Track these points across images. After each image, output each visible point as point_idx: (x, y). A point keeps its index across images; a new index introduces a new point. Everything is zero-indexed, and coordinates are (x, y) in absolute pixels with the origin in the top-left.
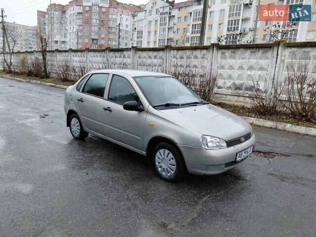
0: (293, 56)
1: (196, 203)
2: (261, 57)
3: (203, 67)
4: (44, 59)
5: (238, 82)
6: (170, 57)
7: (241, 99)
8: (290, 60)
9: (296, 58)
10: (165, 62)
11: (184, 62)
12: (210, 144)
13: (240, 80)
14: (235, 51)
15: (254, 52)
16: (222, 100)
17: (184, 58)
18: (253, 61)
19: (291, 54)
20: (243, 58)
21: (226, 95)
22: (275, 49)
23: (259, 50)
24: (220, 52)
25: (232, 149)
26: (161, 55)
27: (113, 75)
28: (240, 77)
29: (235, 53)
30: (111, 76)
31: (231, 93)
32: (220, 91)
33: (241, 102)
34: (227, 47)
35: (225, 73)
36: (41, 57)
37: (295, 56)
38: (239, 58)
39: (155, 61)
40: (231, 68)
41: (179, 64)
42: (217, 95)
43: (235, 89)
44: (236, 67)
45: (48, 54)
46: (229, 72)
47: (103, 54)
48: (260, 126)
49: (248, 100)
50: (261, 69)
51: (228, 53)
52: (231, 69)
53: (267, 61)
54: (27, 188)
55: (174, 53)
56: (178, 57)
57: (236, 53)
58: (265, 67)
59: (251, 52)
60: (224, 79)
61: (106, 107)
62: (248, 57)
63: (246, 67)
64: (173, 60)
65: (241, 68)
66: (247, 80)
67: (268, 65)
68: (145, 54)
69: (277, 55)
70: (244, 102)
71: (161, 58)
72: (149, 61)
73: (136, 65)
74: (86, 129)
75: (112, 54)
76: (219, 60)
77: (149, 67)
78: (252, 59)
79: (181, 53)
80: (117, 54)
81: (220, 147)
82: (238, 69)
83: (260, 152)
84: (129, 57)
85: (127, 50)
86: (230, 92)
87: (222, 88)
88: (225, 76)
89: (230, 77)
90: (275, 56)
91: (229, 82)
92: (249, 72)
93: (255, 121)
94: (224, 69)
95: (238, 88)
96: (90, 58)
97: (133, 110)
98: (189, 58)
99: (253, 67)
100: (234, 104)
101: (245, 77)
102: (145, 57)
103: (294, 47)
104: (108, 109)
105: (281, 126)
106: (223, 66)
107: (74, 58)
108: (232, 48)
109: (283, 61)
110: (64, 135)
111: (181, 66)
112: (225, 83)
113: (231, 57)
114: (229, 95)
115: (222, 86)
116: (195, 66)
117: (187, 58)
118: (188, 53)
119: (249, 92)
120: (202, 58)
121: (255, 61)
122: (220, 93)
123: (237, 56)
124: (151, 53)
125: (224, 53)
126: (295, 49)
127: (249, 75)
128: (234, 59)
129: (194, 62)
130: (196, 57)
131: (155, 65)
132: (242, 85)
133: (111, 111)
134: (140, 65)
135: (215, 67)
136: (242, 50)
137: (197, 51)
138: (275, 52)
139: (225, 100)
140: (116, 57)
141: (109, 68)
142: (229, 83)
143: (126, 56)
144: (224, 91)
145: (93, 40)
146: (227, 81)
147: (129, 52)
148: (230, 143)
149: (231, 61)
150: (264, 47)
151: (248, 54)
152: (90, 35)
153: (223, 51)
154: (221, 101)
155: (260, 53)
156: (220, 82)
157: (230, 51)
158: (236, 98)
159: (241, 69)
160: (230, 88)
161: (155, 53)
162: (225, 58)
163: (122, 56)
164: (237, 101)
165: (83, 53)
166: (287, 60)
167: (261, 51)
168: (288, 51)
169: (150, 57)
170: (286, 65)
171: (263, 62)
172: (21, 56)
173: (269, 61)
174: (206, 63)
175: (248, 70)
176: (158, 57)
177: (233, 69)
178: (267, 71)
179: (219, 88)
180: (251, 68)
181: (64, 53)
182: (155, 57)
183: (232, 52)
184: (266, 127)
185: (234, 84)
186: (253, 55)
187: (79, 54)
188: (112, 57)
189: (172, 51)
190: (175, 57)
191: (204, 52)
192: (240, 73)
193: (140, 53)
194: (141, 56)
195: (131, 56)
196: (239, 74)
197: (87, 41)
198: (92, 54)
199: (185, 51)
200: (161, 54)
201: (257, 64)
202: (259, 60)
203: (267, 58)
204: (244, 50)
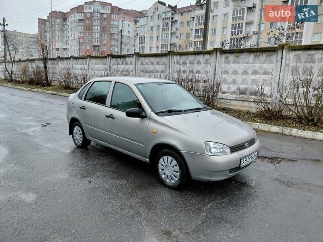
0: (298, 59)
1: (201, 209)
2: (265, 60)
3: (206, 72)
4: (46, 67)
5: (242, 87)
6: (173, 62)
7: (246, 104)
8: (295, 64)
9: (300, 62)
10: (168, 68)
11: (187, 68)
12: (213, 150)
13: (244, 85)
14: (239, 55)
15: (258, 56)
16: (226, 105)
17: (187, 64)
18: (257, 65)
19: (296, 57)
20: (247, 63)
21: (231, 100)
22: (280, 53)
23: (263, 54)
24: (224, 56)
25: (236, 155)
26: (164, 61)
27: (115, 82)
29: (238, 57)
30: (113, 83)
31: (236, 98)
32: (224, 96)
33: (246, 107)
34: (230, 52)
35: (229, 77)
36: (42, 65)
37: (300, 59)
38: (243, 63)
39: (158, 67)
40: (235, 72)
41: (182, 69)
42: (221, 101)
43: (240, 94)
44: (240, 71)
45: (49, 62)
46: (233, 76)
47: (105, 60)
48: (265, 131)
49: (253, 105)
50: (266, 73)
51: (231, 57)
52: (235, 74)
53: (271, 64)
54: (30, 197)
55: (176, 59)
56: (181, 62)
57: (240, 57)
58: (270, 71)
59: (255, 56)
60: (228, 84)
61: (108, 115)
62: (252, 61)
63: (250, 71)
64: (176, 65)
65: (245, 72)
66: (251, 84)
67: (273, 70)
68: (147, 60)
69: (282, 58)
70: (249, 107)
71: (164, 64)
72: (152, 67)
73: (139, 71)
74: (89, 137)
75: (114, 60)
76: (223, 65)
77: (152, 73)
78: (256, 63)
79: (183, 58)
80: (120, 61)
81: (224, 153)
82: (242, 73)
83: (266, 158)
84: (131, 63)
85: (129, 56)
86: (234, 96)
87: (226, 93)
88: (229, 80)
89: (234, 82)
90: (279, 59)
91: (233, 86)
92: (253, 77)
93: (260, 127)
94: (228, 73)
95: (243, 93)
96: (92, 65)
97: (136, 117)
98: (192, 64)
99: (257, 71)
100: (238, 110)
102: (147, 64)
103: (299, 50)
104: (111, 117)
105: (287, 131)
106: (227, 71)
107: (75, 66)
108: (235, 52)
109: (287, 65)
110: (67, 144)
111: (184, 71)
112: (229, 88)
113: (234, 62)
114: (234, 100)
115: (227, 91)
116: (198, 72)
117: (190, 63)
118: (191, 58)
119: (254, 97)
120: (205, 63)
121: (260, 65)
122: (225, 98)
123: (241, 61)
124: (153, 59)
125: (227, 58)
126: (299, 52)
127: (254, 79)
128: (238, 63)
129: (197, 67)
130: (199, 62)
131: (158, 72)
132: (246, 89)
133: (113, 118)
134: (143, 71)
135: (218, 72)
136: (245, 54)
137: (200, 56)
138: (280, 56)
139: (228, 105)
140: (118, 64)
141: (111, 76)
142: (233, 88)
143: (128, 63)
144: (228, 96)
145: (95, 46)
146: (231, 86)
147: (132, 59)
148: (234, 149)
149: (234, 66)
150: (268, 51)
151: (251, 58)
152: (92, 41)
153: (226, 55)
154: (226, 107)
155: (264, 57)
156: (224, 87)
157: (234, 55)
158: (241, 103)
159: (246, 74)
160: (234, 92)
161: (158, 59)
162: (229, 63)
163: (124, 62)
164: (241, 106)
165: (85, 60)
166: (292, 64)
167: (265, 55)
168: (292, 55)
169: (152, 63)
170: (290, 69)
171: (267, 66)
172: (23, 64)
173: (274, 65)
174: (210, 68)
175: (252, 74)
176: (160, 63)
177: (237, 73)
178: (272, 75)
179: (224, 93)
180: (255, 72)
181: (65, 61)
182: (158, 63)
183: (235, 56)
184: (272, 132)
185: (239, 89)
186: (257, 59)
187: (81, 61)
188: (114, 64)
189: (175, 57)
190: (178, 63)
191: (208, 57)
192: (244, 77)
193: (142, 59)
194: (144, 62)
195: (133, 62)
196: (243, 79)
197: (88, 47)
198: (94, 61)
199: (188, 56)
200: (163, 59)
201: (261, 68)
202: (263, 64)
203: (271, 62)
204: (248, 54)
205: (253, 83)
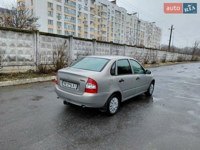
0: (44, 40)
2: (26, 38)
5: (12, 56)
7: (16, 68)
9: (45, 41)
13: (13, 54)
14: (5, 32)
15: (21, 35)
18: (21, 41)
19: (43, 38)
20: (13, 38)
22: (35, 34)
23: (24, 34)
28: (13, 52)
33: (16, 70)
37: (45, 40)
38: (9, 38)
40: (4, 45)
43: (10, 61)
44: (8, 44)
46: (3, 48)
50: (27, 46)
53: (30, 41)
57: (6, 34)
58: (30, 45)
59: (19, 35)
61: (137, 78)
62: (16, 37)
63: (16, 44)
65: (13, 45)
67: (31, 44)
70: (19, 70)
78: (20, 39)
82: (10, 46)
90: (36, 39)
92: (19, 49)
95: (13, 60)
99: (22, 45)
100: (11, 72)
101: (16, 52)
103: (43, 35)
109: (39, 42)
114: (6, 66)
119: (21, 62)
123: (8, 36)
126: (44, 36)
128: (5, 38)
132: (15, 57)
136: (10, 32)
138: (35, 37)
150: (27, 33)
151: (16, 35)
155: (25, 36)
158: (12, 67)
159: (13, 46)
160: (6, 60)
164: (13, 70)
166: (41, 42)
168: (41, 36)
170: (41, 44)
171: (28, 42)
173: (32, 42)
175: (18, 46)
177: (6, 45)
178: (31, 48)
180: (21, 45)
185: (9, 57)
186: (20, 37)
192: (12, 49)
201: (24, 43)
202: (25, 41)
203: (30, 40)
204: (13, 32)
205: (19, 53)
